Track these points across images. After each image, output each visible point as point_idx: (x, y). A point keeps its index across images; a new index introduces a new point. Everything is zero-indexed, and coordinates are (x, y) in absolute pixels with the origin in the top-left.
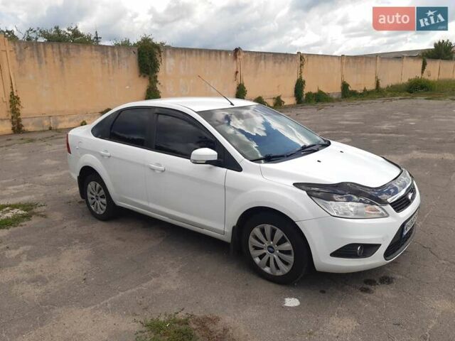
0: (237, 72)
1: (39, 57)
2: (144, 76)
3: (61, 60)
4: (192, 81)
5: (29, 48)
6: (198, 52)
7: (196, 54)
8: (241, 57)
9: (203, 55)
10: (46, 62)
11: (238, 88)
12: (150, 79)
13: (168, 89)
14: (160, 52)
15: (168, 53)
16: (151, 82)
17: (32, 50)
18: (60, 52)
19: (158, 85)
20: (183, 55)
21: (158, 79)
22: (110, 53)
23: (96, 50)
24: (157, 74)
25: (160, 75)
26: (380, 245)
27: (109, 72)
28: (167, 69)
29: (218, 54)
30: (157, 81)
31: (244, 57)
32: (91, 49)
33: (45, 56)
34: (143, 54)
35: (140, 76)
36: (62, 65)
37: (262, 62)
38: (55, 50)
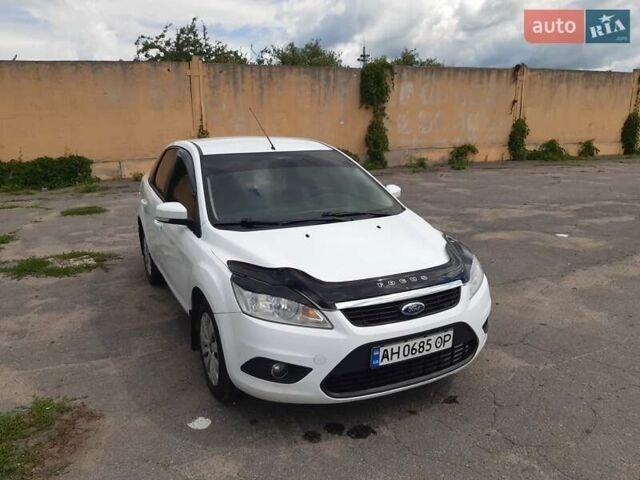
0: (515, 102)
1: (235, 83)
2: (367, 108)
3: (261, 87)
4: (437, 115)
5: (224, 72)
6: (452, 73)
7: (449, 75)
8: (524, 77)
9: (460, 75)
10: (243, 90)
11: (514, 126)
12: (374, 112)
13: (399, 125)
14: (393, 73)
15: (405, 74)
16: (375, 116)
17: (227, 74)
18: (260, 77)
19: (384, 120)
20: (428, 77)
21: (386, 111)
22: (323, 77)
23: (305, 73)
24: (386, 105)
25: (390, 105)
26: (310, 370)
27: (319, 102)
28: (401, 98)
29: (485, 75)
30: (384, 115)
31: (530, 79)
32: (299, 72)
33: (243, 82)
34: (366, 76)
35: (360, 107)
36: (262, 94)
37: (563, 86)
38: (254, 74)
